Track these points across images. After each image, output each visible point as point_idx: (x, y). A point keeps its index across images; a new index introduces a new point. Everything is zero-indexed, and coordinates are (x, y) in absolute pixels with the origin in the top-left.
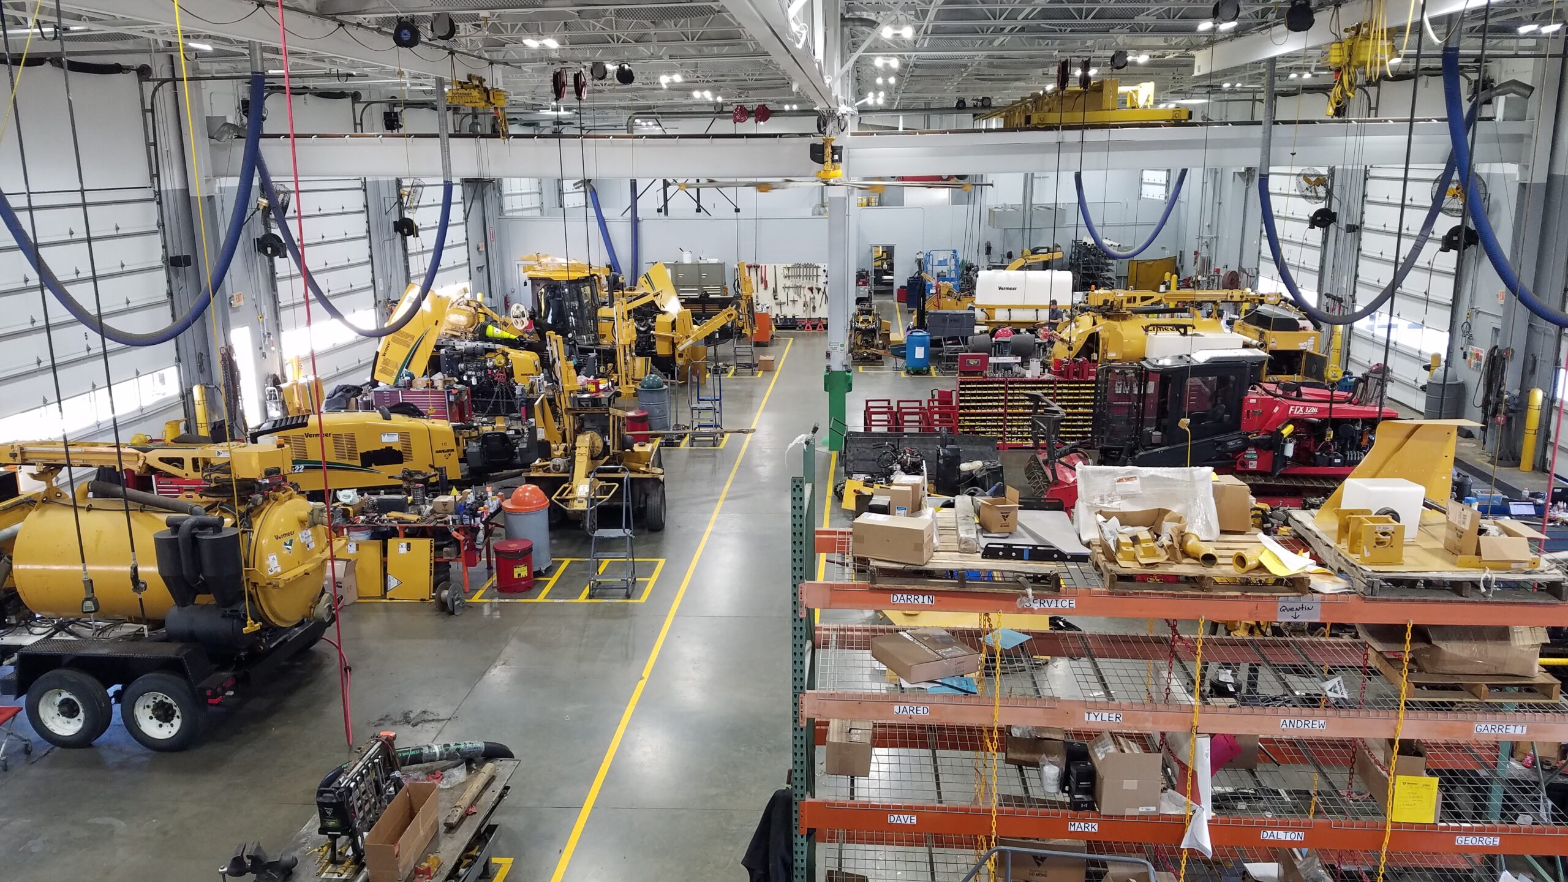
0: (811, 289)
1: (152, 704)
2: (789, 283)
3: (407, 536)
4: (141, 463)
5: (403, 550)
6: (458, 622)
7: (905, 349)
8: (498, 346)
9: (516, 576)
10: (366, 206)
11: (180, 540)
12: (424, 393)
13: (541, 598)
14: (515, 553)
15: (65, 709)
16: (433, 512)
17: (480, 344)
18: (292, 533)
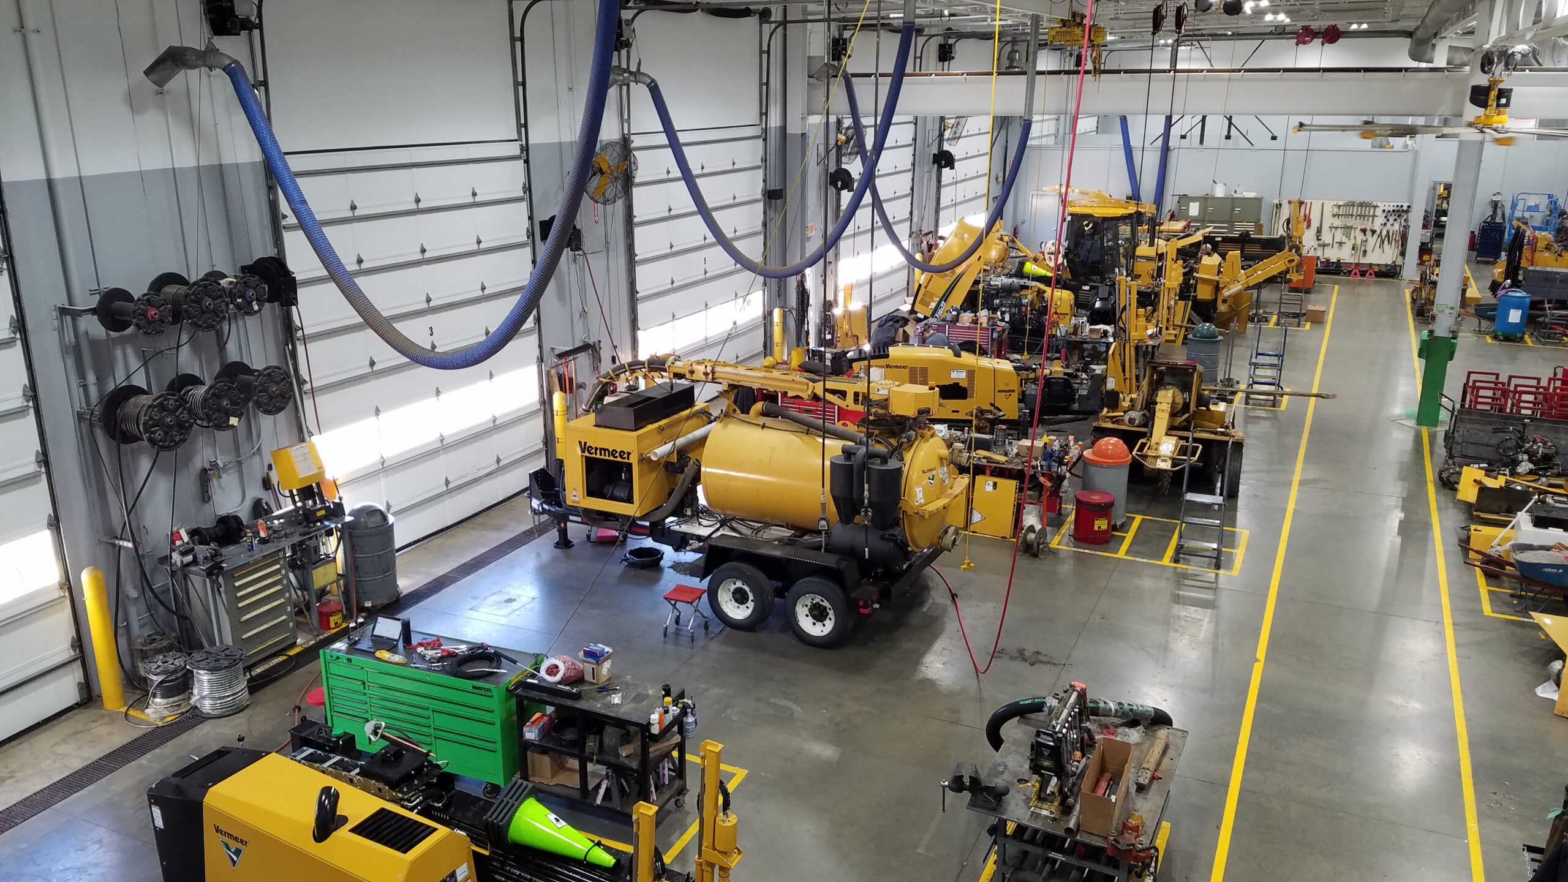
0: (1364, 231)
1: (809, 604)
2: (1337, 222)
3: (992, 475)
4: (809, 392)
5: (990, 488)
6: (1043, 565)
7: (1495, 310)
8: (1034, 283)
9: (1096, 528)
10: (915, 140)
11: (855, 467)
12: (969, 328)
13: (1121, 554)
14: (1098, 505)
15: (738, 596)
16: (1017, 455)
17: (1015, 280)
18: (934, 469)
